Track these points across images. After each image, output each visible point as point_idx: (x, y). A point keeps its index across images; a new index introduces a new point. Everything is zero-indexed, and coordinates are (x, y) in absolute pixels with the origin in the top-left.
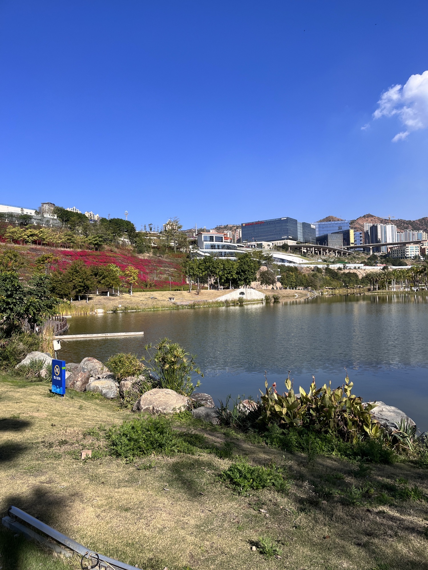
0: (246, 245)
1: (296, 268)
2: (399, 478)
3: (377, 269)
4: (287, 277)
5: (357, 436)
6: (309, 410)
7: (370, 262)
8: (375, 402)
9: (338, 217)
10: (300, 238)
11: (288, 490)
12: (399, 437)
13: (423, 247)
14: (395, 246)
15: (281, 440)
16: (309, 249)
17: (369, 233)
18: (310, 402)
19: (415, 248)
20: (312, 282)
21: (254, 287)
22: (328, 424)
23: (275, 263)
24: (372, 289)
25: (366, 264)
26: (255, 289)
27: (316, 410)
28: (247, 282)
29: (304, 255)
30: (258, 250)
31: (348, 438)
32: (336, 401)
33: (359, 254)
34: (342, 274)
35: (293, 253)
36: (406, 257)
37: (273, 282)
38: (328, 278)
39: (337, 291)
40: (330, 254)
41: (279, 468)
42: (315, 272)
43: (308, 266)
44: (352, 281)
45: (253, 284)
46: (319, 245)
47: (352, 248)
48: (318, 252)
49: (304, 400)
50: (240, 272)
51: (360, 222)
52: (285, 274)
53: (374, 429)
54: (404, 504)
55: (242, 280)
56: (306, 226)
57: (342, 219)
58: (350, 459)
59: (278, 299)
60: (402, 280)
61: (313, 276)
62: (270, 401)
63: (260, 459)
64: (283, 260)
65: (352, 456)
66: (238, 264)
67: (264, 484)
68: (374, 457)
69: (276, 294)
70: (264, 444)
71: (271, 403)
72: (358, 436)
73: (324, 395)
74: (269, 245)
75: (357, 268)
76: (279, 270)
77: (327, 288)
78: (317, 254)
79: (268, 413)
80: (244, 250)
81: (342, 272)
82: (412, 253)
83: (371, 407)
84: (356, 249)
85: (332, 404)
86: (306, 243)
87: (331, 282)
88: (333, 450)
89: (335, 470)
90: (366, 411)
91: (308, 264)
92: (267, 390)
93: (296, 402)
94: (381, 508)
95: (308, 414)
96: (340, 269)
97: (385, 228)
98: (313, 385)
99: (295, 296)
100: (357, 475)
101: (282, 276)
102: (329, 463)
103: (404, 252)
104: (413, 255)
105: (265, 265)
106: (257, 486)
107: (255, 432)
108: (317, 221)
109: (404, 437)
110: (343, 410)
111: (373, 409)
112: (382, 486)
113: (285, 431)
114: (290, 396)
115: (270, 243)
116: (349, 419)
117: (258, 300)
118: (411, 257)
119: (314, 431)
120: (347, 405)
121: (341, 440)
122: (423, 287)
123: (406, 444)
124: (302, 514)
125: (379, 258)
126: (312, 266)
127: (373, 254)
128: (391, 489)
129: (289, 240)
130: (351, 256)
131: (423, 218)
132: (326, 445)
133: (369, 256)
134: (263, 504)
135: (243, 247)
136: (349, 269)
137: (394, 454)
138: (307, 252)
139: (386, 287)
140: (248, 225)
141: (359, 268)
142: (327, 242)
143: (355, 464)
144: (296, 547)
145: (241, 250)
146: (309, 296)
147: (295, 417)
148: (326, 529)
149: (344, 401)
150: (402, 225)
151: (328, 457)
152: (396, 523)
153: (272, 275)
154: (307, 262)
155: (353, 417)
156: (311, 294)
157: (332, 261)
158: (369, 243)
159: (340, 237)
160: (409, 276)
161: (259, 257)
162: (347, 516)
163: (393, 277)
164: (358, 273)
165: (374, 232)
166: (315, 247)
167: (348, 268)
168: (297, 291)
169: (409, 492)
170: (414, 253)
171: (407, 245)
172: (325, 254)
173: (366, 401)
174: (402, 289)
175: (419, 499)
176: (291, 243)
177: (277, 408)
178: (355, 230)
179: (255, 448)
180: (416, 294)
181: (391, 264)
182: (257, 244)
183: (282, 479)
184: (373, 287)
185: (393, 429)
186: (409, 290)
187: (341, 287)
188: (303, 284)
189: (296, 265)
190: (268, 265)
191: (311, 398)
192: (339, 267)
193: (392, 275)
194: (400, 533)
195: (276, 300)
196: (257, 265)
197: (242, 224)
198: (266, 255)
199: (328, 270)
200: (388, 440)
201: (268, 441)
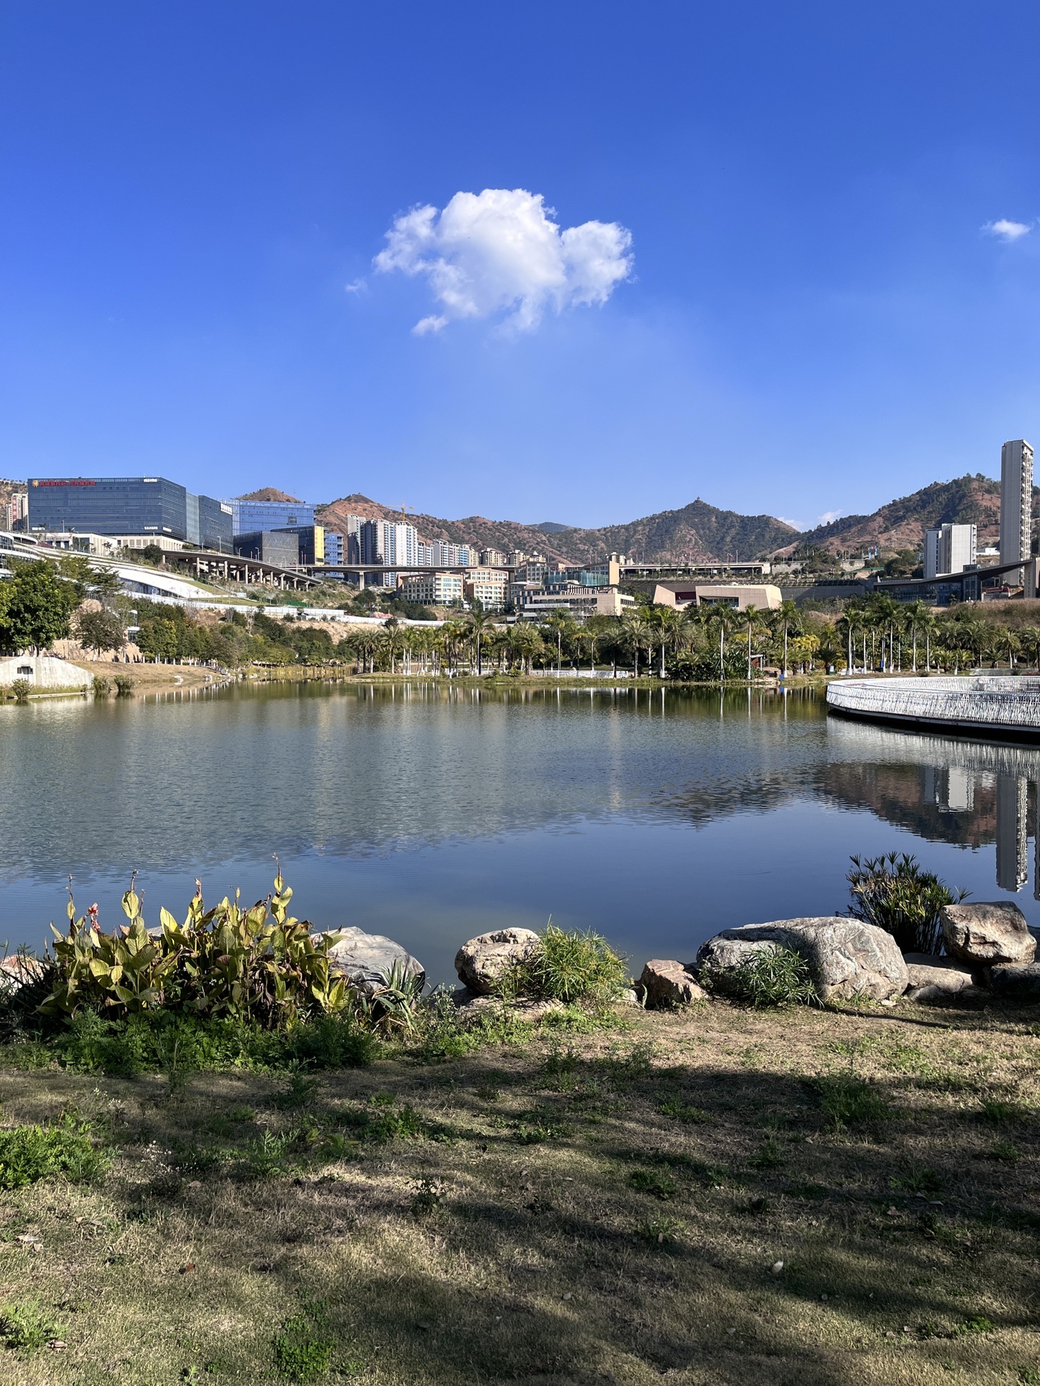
0: (42, 539)
1: (180, 611)
2: (377, 1094)
3: (374, 623)
4: (156, 632)
5: (295, 1013)
6: (182, 964)
7: (359, 608)
8: (340, 930)
9: (289, 493)
10: (194, 535)
11: (104, 1173)
12: (386, 1003)
13: (469, 581)
14: (412, 573)
15: (104, 1049)
16: (214, 564)
17: (359, 540)
18: (185, 944)
19: (453, 583)
20: (219, 647)
21: (62, 653)
22: (228, 994)
23: (124, 592)
24: (360, 670)
25: (350, 611)
26: (64, 658)
27: (202, 962)
28: (41, 640)
29: (202, 578)
30: (75, 554)
31: (275, 1021)
32: (251, 936)
33: (333, 587)
34: (294, 632)
35: (173, 571)
36: (434, 601)
37: (117, 643)
38: (260, 639)
39: (281, 672)
40: (267, 581)
41: (82, 1122)
42: (230, 624)
43: (212, 605)
44: (318, 649)
45: (59, 645)
46: (240, 558)
47: (319, 570)
48: (238, 573)
49: (171, 942)
50: (19, 612)
51: (339, 510)
52: (150, 624)
53: (334, 991)
54: (382, 1151)
55: (25, 633)
56: (208, 506)
57: (298, 499)
58: (275, 1068)
59: (128, 688)
60: (425, 652)
61: (223, 632)
62: (77, 950)
63: (37, 1106)
64: (146, 588)
65: (281, 1061)
66: (15, 589)
67: (37, 1171)
68: (330, 1055)
69: (124, 674)
70: (54, 1066)
71: (79, 957)
72: (298, 1013)
73: (222, 923)
74: (108, 545)
75: (329, 618)
76: (135, 612)
77: (256, 662)
78: (235, 578)
79: (72, 983)
80: (34, 553)
81: (294, 626)
82: (448, 593)
83: (330, 941)
84: (328, 575)
85: (240, 944)
86: (207, 548)
87: (268, 649)
88: (236, 1054)
89: (235, 1101)
90: (320, 953)
91: (211, 601)
92: (72, 924)
93: (149, 947)
94: (328, 1170)
95: (179, 975)
96: (289, 618)
97: (393, 530)
98: (196, 901)
99: (176, 680)
100: (286, 1102)
101: (142, 627)
102: (223, 1086)
103: (430, 589)
104: (448, 599)
105: (97, 595)
106: (16, 1180)
107: (32, 1038)
108: (238, 496)
109: (397, 1001)
110: (266, 956)
111: (336, 946)
112: (338, 1119)
113: (116, 1025)
114: (133, 934)
115: (113, 541)
116: (280, 975)
117: (71, 689)
118: (445, 602)
119: (192, 1014)
120: (277, 944)
121: (259, 1027)
122: (467, 670)
123: (402, 1016)
124: (135, 1225)
125: (378, 600)
126: (222, 608)
127: (366, 590)
128: (355, 1122)
129: (163, 538)
130: (316, 590)
131: (471, 518)
132: (220, 1045)
133: (357, 593)
134: (29, 1221)
135: (32, 543)
136: (310, 620)
137: (375, 1041)
138: (211, 571)
139: (390, 666)
140: (47, 484)
141: (333, 619)
142: (261, 550)
143: (282, 1079)
144: (107, 1309)
145: (24, 551)
146: (211, 682)
147: (144, 986)
148: (189, 1248)
149: (269, 933)
150: (430, 527)
151: (222, 1073)
152: (354, 1198)
153: (115, 623)
154: (211, 596)
155: (288, 970)
156: (215, 676)
157: (271, 597)
158: (358, 563)
159: (293, 541)
160: (440, 644)
161: (80, 574)
162: (246, 1205)
163: (406, 644)
164: (331, 631)
165: (369, 535)
166: (230, 562)
167: (308, 617)
168: (181, 667)
169: (392, 1121)
170: (452, 593)
171: (438, 575)
172: (253, 580)
173: (320, 929)
174: (424, 672)
175: (412, 1135)
176: (168, 544)
177: (97, 969)
178: (327, 529)
179: (29, 1079)
180: (453, 683)
181: (403, 614)
182: (75, 540)
183: (89, 1148)
184: (362, 665)
185: (376, 986)
186: (438, 673)
187: (290, 663)
188: (197, 652)
189: (181, 603)
190: (104, 597)
191: (189, 934)
192: (288, 614)
193: (405, 640)
194: (362, 1220)
195: (124, 689)
196: (72, 596)
197: (30, 481)
198: (98, 571)
199: (259, 618)
200: (364, 1013)
201: (68, 1057)
